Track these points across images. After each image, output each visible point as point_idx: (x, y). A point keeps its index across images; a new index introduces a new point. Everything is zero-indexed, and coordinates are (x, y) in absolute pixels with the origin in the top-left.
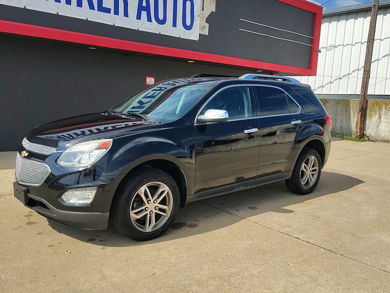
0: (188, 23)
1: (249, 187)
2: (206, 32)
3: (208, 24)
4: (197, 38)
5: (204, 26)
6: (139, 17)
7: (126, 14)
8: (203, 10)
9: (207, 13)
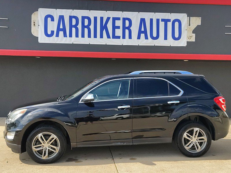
0: (177, 36)
1: (125, 144)
2: (193, 39)
3: (194, 35)
4: (185, 45)
5: (191, 36)
6: (139, 38)
7: (130, 37)
8: (189, 25)
9: (193, 26)
